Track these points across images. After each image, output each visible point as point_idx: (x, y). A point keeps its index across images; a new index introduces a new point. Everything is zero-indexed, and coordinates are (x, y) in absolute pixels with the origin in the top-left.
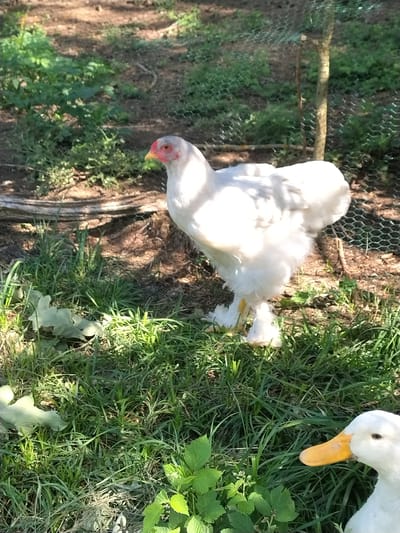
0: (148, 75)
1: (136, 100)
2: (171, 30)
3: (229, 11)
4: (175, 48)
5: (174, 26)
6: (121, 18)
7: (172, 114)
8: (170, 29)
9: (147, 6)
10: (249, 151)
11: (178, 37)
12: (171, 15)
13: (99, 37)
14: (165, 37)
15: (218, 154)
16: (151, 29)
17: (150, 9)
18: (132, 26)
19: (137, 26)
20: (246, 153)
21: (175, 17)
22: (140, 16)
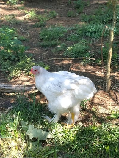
0: (25, 32)
1: (25, 42)
2: (26, 17)
3: (42, 10)
4: (29, 23)
5: (26, 15)
6: (8, 12)
9: (15, 8)
10: (72, 60)
11: (29, 19)
12: (26, 12)
13: (3, 19)
14: (25, 19)
15: (62, 61)
16: (19, 16)
17: (17, 10)
18: (13, 15)
19: (15, 15)
20: (71, 60)
21: (27, 13)
22: (14, 12)
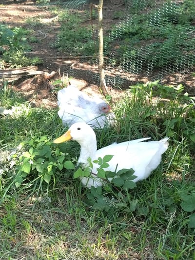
0: (43, 35)
1: (36, 43)
4: (57, 26)
5: (57, 17)
6: (33, 14)
7: (51, 48)
8: (55, 18)
9: (46, 9)
11: (58, 21)
12: (56, 12)
14: (53, 21)
16: (47, 18)
18: (39, 17)
22: (43, 13)
